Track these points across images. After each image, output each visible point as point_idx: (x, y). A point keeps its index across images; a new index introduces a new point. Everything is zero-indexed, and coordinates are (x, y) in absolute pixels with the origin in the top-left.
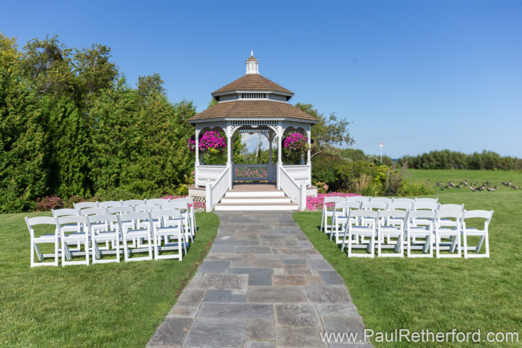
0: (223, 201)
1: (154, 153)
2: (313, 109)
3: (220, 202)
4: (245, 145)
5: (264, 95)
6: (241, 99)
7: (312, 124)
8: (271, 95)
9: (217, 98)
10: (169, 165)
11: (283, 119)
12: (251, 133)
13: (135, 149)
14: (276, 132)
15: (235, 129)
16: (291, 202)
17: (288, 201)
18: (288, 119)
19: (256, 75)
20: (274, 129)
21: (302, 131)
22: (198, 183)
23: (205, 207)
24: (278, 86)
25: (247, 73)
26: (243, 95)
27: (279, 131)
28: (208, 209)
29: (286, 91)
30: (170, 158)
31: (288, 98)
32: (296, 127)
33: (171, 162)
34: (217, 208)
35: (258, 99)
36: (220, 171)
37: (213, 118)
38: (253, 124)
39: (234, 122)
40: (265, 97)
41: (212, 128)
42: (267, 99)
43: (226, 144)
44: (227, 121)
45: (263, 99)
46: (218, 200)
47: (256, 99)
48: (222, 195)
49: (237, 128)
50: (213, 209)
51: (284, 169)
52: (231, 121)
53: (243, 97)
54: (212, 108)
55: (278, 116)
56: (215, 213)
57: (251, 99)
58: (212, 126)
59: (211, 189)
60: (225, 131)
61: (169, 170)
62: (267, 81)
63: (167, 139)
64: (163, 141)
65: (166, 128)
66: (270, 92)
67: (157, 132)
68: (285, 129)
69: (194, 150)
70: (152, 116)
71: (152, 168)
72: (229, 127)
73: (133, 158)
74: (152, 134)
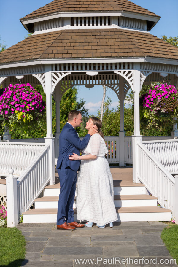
0: (39, 205)
3: (32, 207)
4: (82, 104)
5: (109, 20)
6: (68, 27)
8: (119, 20)
9: (30, 28)
11: (142, 60)
12: (89, 86)
14: (130, 83)
15: (59, 79)
16: (159, 205)
17: (153, 203)
18: (151, 60)
20: (124, 76)
23: (5, 218)
26: (73, 21)
27: (136, 81)
28: (11, 222)
29: (146, 13)
31: (150, 25)
32: (165, 74)
34: (28, 219)
35: (99, 27)
36: (34, 153)
37: (21, 61)
38: (90, 69)
39: (56, 67)
40: (109, 24)
41: (19, 77)
42: (114, 26)
43: (44, 104)
44: (44, 65)
45: (107, 27)
46: (31, 204)
47: (95, 27)
48: (37, 195)
49: (61, 77)
50: (20, 222)
51: (144, 147)
52: (52, 65)
53: (73, 25)
54: (21, 45)
55: (134, 54)
56: (22, 229)
57: (87, 27)
58: (20, 74)
59: (18, 185)
60: (41, 82)
66: (119, 14)
68: (145, 77)
72: (48, 75)
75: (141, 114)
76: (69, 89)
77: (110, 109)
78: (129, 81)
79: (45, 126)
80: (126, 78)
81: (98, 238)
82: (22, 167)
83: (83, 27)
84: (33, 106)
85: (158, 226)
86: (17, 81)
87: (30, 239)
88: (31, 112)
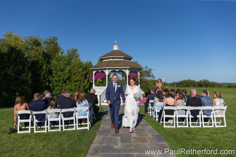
0: (105, 101)
1: (76, 81)
2: (138, 63)
5: (121, 58)
6: (111, 60)
7: (140, 70)
8: (123, 58)
9: (102, 60)
10: (82, 86)
11: (129, 68)
15: (109, 72)
18: (131, 68)
19: (117, 50)
20: (124, 71)
21: (136, 72)
24: (126, 55)
25: (114, 49)
26: (112, 58)
27: (127, 72)
29: (129, 56)
30: (82, 83)
31: (130, 59)
32: (134, 71)
34: (102, 104)
35: (119, 60)
36: (103, 89)
41: (100, 71)
42: (122, 60)
43: (106, 78)
44: (106, 68)
45: (120, 60)
52: (108, 68)
54: (100, 64)
55: (127, 66)
56: (101, 106)
60: (105, 72)
61: (82, 88)
62: (122, 53)
63: (81, 76)
64: (79, 76)
65: (80, 71)
66: (123, 57)
67: (77, 73)
68: (129, 72)
69: (93, 80)
70: (75, 67)
71: (75, 87)
72: (107, 71)
73: (67, 83)
74: (75, 74)
82: (101, 92)
83: (115, 60)
84: (102, 78)
86: (99, 72)
87: (104, 108)
88: (102, 79)
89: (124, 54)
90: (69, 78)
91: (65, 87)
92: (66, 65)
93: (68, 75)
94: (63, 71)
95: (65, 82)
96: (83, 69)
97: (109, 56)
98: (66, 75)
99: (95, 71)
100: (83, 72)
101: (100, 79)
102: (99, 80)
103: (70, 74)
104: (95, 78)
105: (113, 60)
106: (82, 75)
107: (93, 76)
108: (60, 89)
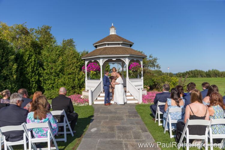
0: (99, 98)
1: (70, 74)
3: (97, 99)
5: (119, 44)
6: (107, 46)
7: (143, 58)
8: (122, 44)
9: (96, 47)
10: (76, 79)
11: (129, 55)
12: (113, 64)
13: (61, 72)
14: (125, 62)
15: (104, 61)
16: (134, 98)
17: (132, 98)
18: (131, 56)
19: (115, 35)
20: (123, 60)
21: (138, 61)
22: (87, 88)
23: (88, 103)
24: (126, 40)
25: (110, 34)
26: (108, 44)
27: (127, 61)
28: (90, 104)
29: (130, 42)
30: (77, 76)
31: (131, 46)
32: (135, 60)
33: (77, 78)
34: (95, 103)
35: (116, 46)
36: (97, 83)
37: (93, 56)
38: (113, 58)
39: (103, 58)
40: (119, 45)
41: (93, 61)
42: (120, 46)
43: (100, 69)
44: (100, 57)
45: (118, 46)
46: (96, 98)
47: (115, 46)
48: (98, 95)
49: (105, 61)
50: (93, 104)
51: (130, 81)
52: (102, 57)
53: (108, 45)
54: (93, 51)
55: (126, 54)
56: (94, 106)
57: (113, 46)
58: (93, 60)
59: (92, 92)
60: (99, 62)
61: (77, 82)
62: (120, 37)
63: (75, 67)
64: (73, 68)
65: (74, 62)
66: (122, 42)
67: (71, 64)
68: (130, 61)
69: (85, 72)
70: (69, 57)
71: (69, 81)
72: (101, 60)
73: (60, 76)
74: (68, 65)
75: (129, 72)
76: (108, 65)
77: (119, 70)
78: (125, 61)
79: (100, 75)
80: (124, 61)
81: (116, 108)
82: (93, 87)
83: (111, 46)
84: (96, 69)
85: (134, 105)
87: (95, 109)
88: (95, 71)
89: (123, 39)
90: (62, 71)
91: (58, 80)
92: (58, 56)
93: (60, 67)
94: (55, 63)
95: (58, 75)
96: (77, 59)
97: (104, 42)
98: (59, 66)
99: (88, 62)
100: (77, 63)
101: (93, 70)
102: (92, 72)
103: (63, 65)
104: (88, 70)
105: (109, 46)
106: (77, 67)
107: (85, 68)
108: (52, 82)
